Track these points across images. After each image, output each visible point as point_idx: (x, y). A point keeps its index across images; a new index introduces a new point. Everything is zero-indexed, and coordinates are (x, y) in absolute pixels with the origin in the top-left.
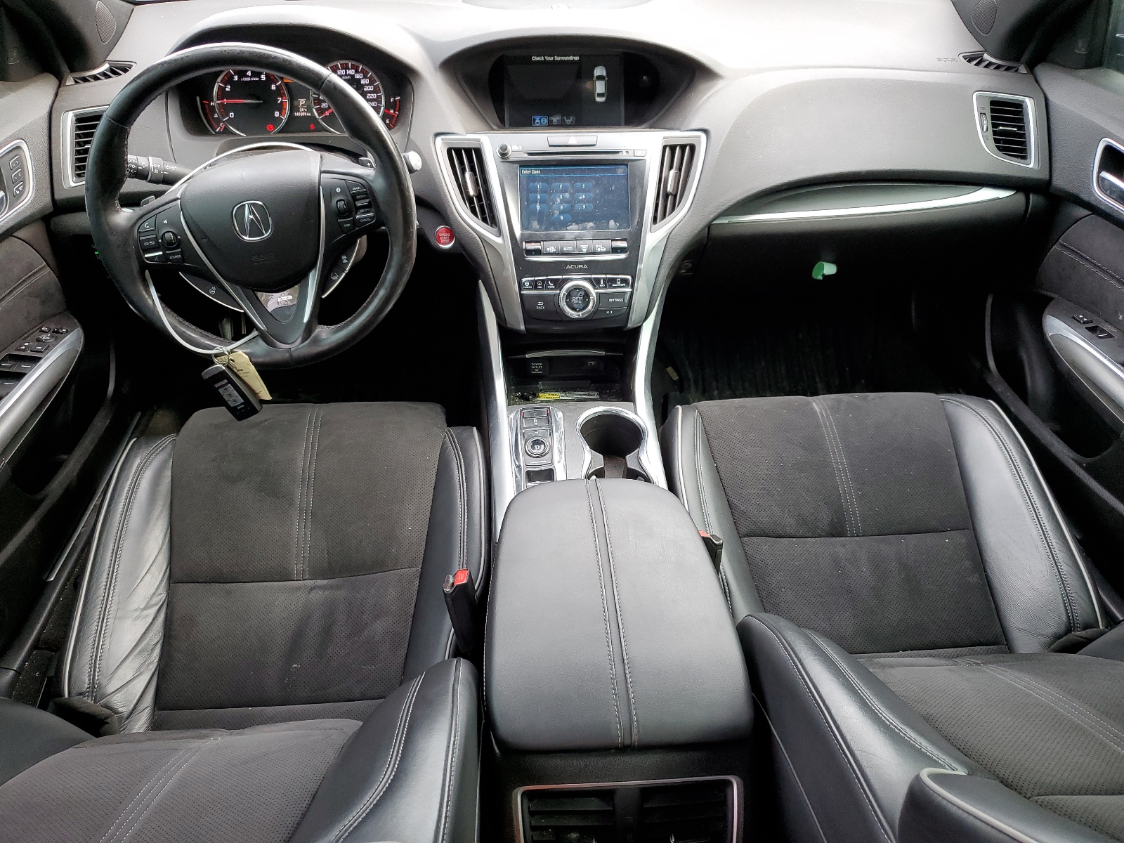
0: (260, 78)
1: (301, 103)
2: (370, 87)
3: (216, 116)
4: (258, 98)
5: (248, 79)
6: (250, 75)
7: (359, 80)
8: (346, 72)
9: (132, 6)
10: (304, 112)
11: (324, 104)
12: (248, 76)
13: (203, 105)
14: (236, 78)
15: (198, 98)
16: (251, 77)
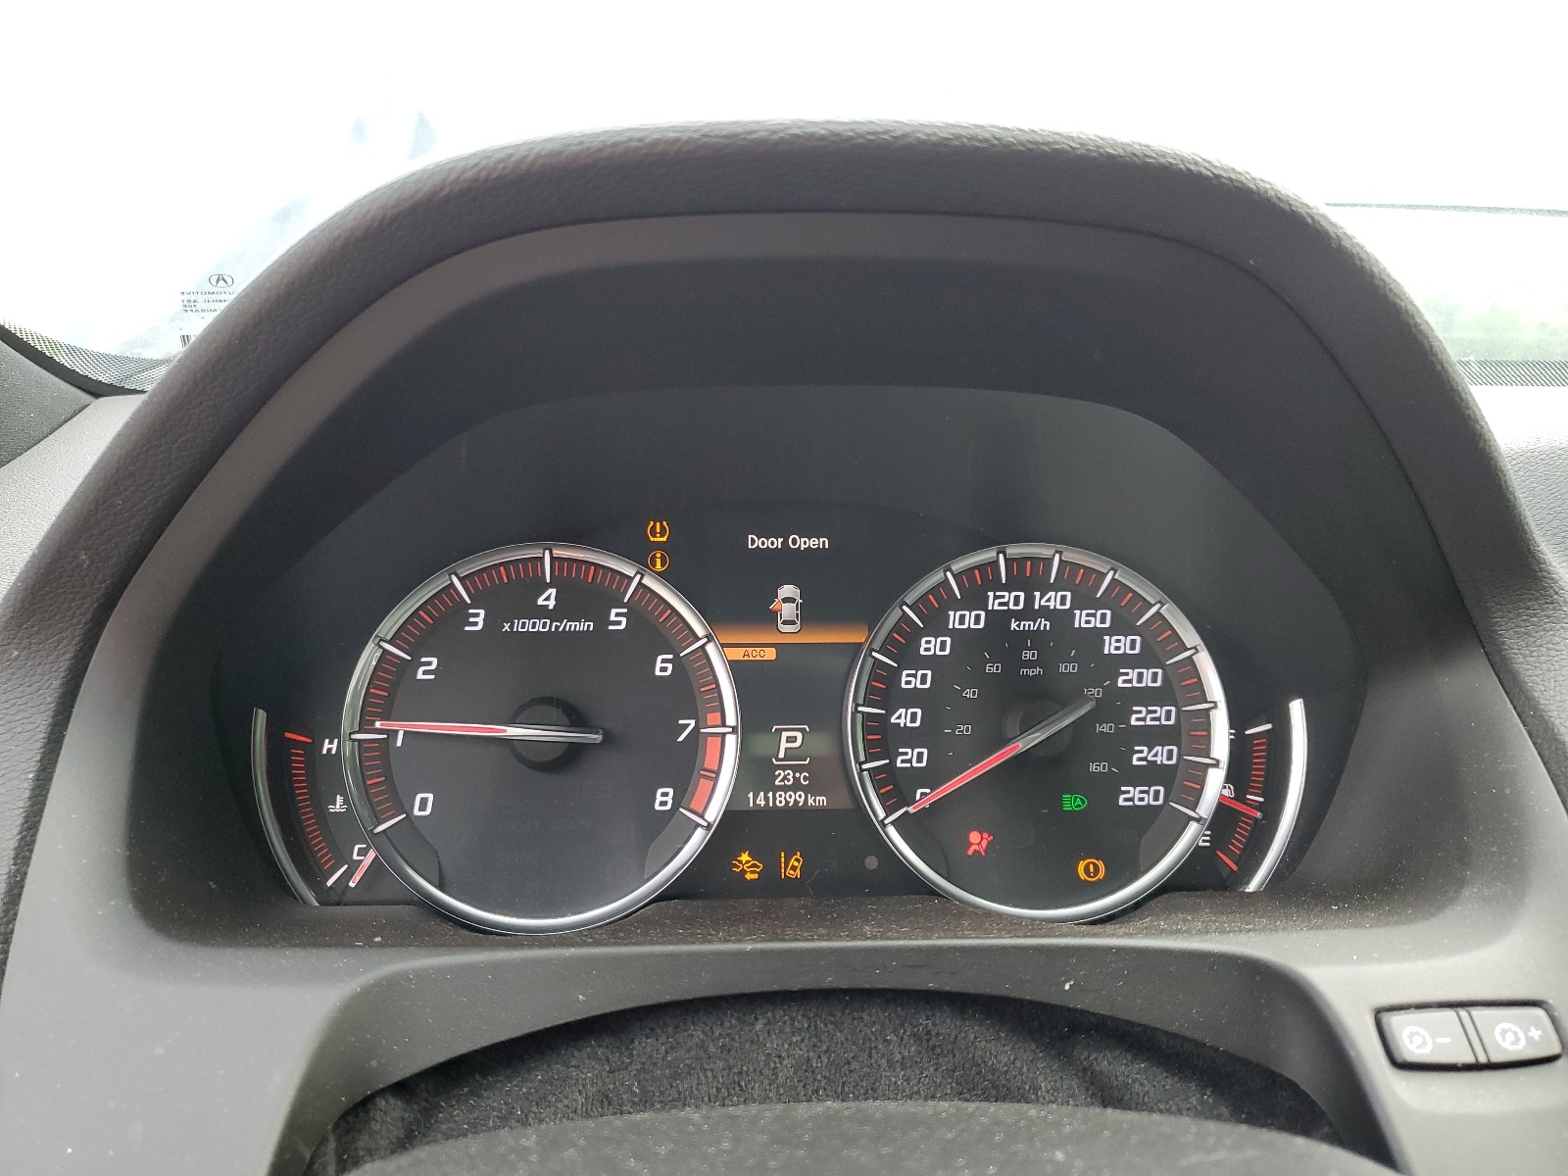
0: (603, 621)
1: (784, 745)
2: (1148, 674)
3: (338, 806)
4: (576, 718)
5: (540, 626)
6: (551, 604)
7: (1098, 634)
8: (1030, 600)
9: (86, 397)
10: (796, 786)
11: (911, 753)
12: (543, 612)
13: (278, 751)
14: (479, 620)
15: (261, 716)
16: (554, 615)
